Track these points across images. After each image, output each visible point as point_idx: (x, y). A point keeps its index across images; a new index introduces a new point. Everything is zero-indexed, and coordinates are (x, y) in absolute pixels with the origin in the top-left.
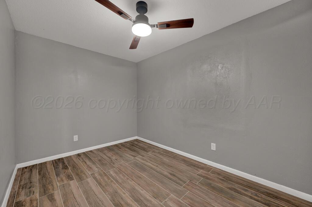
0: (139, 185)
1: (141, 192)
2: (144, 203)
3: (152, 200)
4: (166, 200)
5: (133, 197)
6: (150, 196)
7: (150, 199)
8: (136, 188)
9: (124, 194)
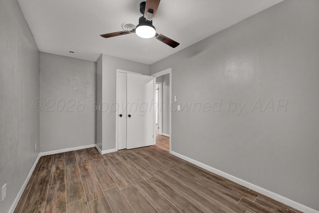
0: (148, 203)
1: (147, 195)
2: (146, 185)
3: (139, 187)
4: (128, 186)
5: (155, 191)
6: (140, 190)
7: (140, 188)
8: (151, 199)
9: (163, 194)
